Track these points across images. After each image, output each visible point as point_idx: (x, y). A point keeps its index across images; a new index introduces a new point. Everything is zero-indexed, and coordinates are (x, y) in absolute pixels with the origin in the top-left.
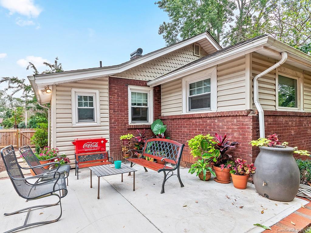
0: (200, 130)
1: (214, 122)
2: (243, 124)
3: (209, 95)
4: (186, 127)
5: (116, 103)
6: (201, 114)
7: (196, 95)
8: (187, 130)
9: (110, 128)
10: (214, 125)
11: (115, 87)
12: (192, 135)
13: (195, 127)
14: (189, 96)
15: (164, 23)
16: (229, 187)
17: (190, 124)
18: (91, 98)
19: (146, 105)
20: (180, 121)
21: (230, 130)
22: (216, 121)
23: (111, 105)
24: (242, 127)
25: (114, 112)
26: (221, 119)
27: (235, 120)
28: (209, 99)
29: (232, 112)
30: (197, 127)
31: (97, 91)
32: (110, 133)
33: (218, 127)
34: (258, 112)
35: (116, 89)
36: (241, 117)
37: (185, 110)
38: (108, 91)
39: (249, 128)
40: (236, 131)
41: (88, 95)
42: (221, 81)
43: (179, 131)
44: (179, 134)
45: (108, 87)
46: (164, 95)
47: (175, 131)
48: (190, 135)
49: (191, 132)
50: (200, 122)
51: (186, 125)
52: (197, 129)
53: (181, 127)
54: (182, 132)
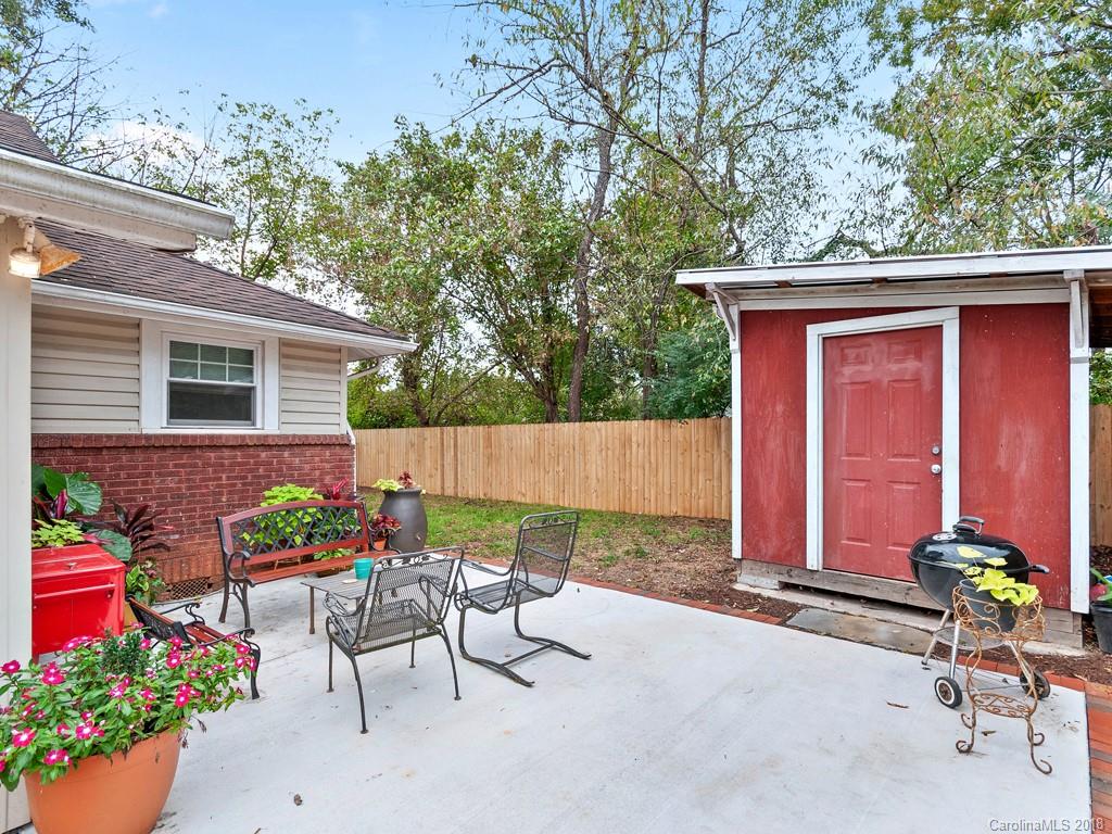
0: (236, 478)
1: (281, 456)
2: (341, 460)
4: (171, 474)
7: (199, 381)
10: (279, 463)
12: (203, 495)
13: (214, 472)
14: (166, 376)
17: (195, 465)
20: (139, 456)
22: (286, 454)
26: (297, 450)
28: (251, 397)
36: (338, 447)
39: (350, 466)
40: (328, 473)
42: (289, 368)
48: (194, 495)
49: (199, 487)
50: (235, 457)
51: (176, 466)
52: (228, 478)
53: (149, 475)
54: (149, 491)
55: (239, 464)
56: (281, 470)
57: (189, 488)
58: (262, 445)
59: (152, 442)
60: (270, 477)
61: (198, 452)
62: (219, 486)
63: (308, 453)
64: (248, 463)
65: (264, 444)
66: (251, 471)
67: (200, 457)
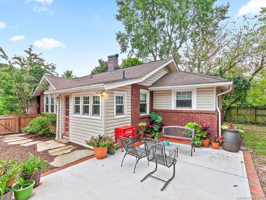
0: (186, 119)
1: (196, 115)
2: (212, 118)
3: (191, 100)
4: (175, 117)
5: (135, 101)
6: (187, 111)
7: (181, 99)
8: (176, 119)
9: (132, 118)
10: (195, 117)
11: (134, 90)
12: (180, 122)
13: (182, 118)
14: (176, 99)
15: (120, 32)
16: (209, 150)
17: (179, 116)
18: (122, 97)
19: (145, 101)
20: (170, 113)
21: (205, 120)
22: (197, 115)
23: (132, 102)
24: (212, 119)
25: (134, 107)
26: (199, 114)
27: (208, 116)
28: (191, 102)
29: (207, 111)
30: (184, 118)
31: (125, 93)
32: (132, 122)
33: (198, 118)
34: (218, 112)
35: (135, 91)
36: (211, 114)
37: (173, 107)
38: (130, 93)
39: (215, 120)
40: (208, 121)
41: (121, 96)
42: (199, 94)
43: (169, 120)
44: (169, 121)
45: (130, 90)
46: (155, 96)
47: (166, 120)
48: (178, 122)
49: (179, 120)
50: (186, 115)
51: (175, 116)
52: (184, 119)
53: (171, 117)
54: (172, 120)
55: (186, 116)
56: (195, 119)
57: (178, 120)
58: (191, 113)
59: (172, 111)
60: (193, 120)
61: (179, 113)
62: (183, 121)
63: (202, 115)
64: (188, 116)
65: (191, 112)
66: (189, 118)
67: (179, 114)
